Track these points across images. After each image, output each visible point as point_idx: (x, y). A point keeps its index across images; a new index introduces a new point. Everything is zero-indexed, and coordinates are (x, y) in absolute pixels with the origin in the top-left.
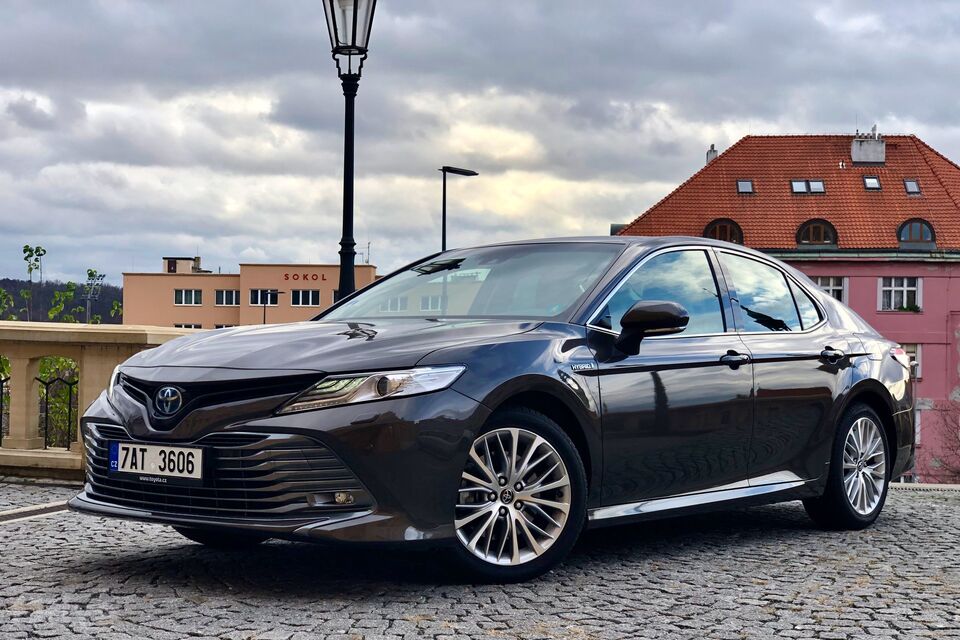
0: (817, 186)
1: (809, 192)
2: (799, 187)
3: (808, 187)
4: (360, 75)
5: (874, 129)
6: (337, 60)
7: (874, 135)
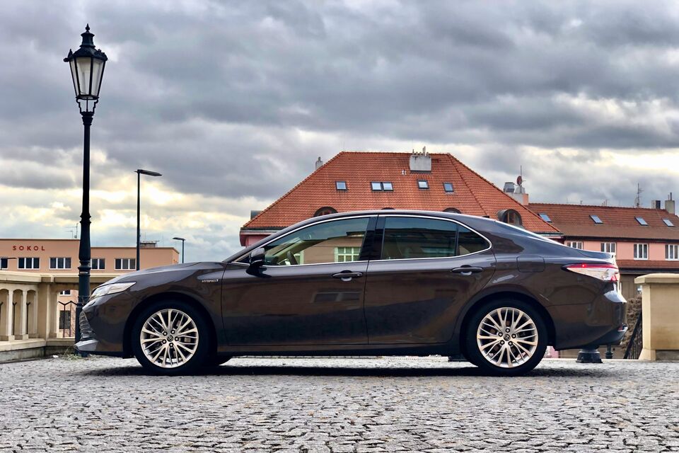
0: (388, 186)
1: (383, 190)
2: (376, 186)
3: (382, 186)
4: (93, 112)
5: (424, 149)
6: (79, 103)
7: (424, 153)
